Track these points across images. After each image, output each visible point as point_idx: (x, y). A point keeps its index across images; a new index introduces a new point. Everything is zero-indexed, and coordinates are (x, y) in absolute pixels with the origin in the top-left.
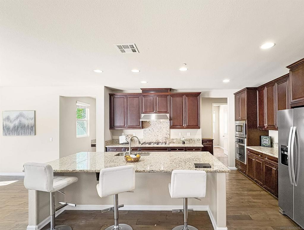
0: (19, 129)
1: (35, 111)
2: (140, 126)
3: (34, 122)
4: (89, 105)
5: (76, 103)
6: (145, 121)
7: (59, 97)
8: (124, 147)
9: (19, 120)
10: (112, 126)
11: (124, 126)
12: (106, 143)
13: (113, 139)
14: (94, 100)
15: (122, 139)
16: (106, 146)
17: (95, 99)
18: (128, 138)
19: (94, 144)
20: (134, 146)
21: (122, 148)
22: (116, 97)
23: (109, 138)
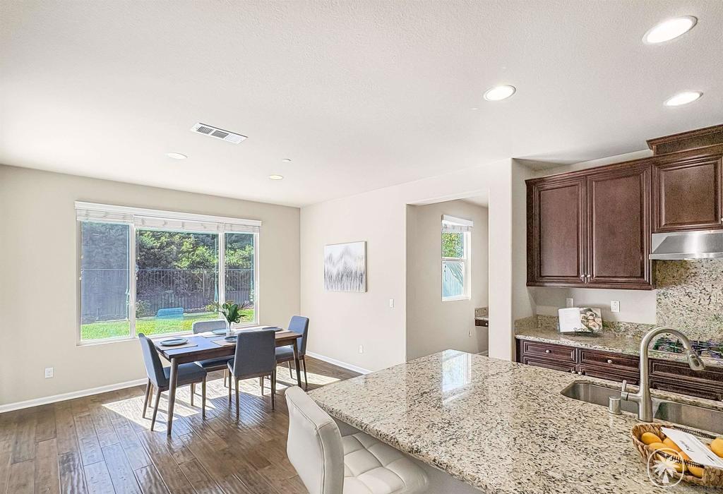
0: (344, 278)
1: (366, 243)
2: (646, 278)
3: (363, 265)
4: (471, 223)
5: (442, 218)
6: (665, 262)
7: (405, 206)
8: (579, 349)
9: (343, 260)
10: (535, 276)
11: (578, 276)
12: (518, 326)
13: (538, 315)
14: (484, 209)
15: (570, 319)
16: (519, 337)
17: (486, 209)
18: (591, 318)
19: (481, 319)
20: (620, 351)
21: (573, 348)
22: (548, 187)
23: (526, 311)
